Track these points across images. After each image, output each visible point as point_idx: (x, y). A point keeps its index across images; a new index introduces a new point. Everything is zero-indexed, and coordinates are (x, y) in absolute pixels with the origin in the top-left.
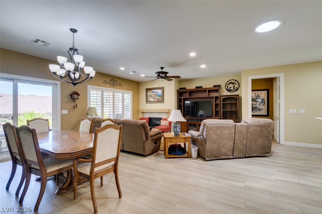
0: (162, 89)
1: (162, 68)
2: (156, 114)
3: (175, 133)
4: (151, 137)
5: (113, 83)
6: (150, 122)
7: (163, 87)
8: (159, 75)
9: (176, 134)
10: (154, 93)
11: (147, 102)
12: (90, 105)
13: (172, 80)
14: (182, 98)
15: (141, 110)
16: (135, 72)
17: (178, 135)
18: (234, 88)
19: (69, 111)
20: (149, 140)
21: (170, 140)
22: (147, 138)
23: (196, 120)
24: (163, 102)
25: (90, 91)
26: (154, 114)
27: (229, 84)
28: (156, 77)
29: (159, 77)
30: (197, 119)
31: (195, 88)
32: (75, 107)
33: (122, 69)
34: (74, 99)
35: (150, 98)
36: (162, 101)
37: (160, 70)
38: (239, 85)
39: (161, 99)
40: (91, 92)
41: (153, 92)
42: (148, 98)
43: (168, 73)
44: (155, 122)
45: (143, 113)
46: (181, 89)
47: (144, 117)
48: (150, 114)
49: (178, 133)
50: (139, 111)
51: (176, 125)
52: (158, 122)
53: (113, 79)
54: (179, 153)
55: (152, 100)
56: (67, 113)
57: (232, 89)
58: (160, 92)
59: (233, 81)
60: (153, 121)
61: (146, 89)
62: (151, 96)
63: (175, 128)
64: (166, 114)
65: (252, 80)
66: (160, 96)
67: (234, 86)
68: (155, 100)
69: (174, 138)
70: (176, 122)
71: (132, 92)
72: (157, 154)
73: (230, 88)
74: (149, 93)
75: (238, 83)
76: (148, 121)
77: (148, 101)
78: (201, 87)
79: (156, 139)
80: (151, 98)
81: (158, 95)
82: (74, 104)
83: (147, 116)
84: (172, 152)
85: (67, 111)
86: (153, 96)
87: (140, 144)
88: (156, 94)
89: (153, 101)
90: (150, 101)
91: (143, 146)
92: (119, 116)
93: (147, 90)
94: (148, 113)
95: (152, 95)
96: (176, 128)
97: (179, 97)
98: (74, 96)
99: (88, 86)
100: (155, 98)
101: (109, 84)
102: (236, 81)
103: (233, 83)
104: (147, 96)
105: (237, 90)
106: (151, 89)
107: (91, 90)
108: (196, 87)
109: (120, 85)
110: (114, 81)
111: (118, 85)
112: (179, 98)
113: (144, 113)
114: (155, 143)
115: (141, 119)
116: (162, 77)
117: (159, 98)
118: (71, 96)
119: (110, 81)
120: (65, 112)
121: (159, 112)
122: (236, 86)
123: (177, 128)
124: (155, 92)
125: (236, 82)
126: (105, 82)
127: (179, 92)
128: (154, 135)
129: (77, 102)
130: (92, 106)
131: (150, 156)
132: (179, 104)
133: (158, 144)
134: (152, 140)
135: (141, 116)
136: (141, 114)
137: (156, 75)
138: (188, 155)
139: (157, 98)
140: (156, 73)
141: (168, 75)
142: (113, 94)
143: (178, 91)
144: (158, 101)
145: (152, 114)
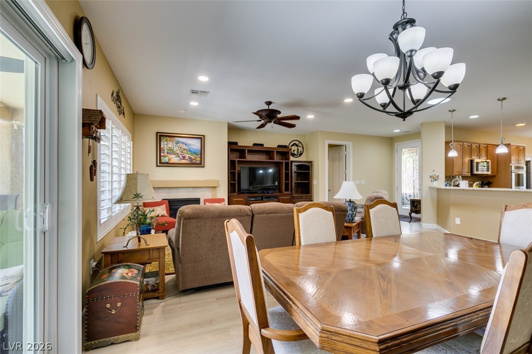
0: (200, 138)
1: (269, 103)
2: (184, 190)
7: (204, 136)
10: (180, 145)
11: (161, 163)
14: (235, 161)
18: (298, 152)
23: (260, 198)
24: (203, 166)
26: (181, 190)
27: (292, 146)
30: (262, 197)
31: (252, 145)
35: (169, 155)
36: (200, 164)
38: (303, 148)
39: (199, 159)
41: (178, 143)
42: (162, 154)
46: (229, 143)
48: (168, 190)
55: (174, 159)
57: (296, 152)
59: (297, 143)
61: (157, 133)
62: (171, 151)
64: (210, 190)
65: (329, 145)
66: (195, 153)
67: (298, 149)
68: (183, 161)
71: (131, 135)
73: (294, 151)
74: (166, 144)
75: (301, 146)
76: (168, 208)
77: (162, 161)
78: (262, 145)
80: (173, 156)
81: (190, 151)
86: (178, 152)
88: (185, 147)
89: (176, 162)
90: (167, 161)
93: (160, 136)
94: (161, 191)
95: (176, 149)
100: (184, 158)
102: (300, 142)
103: (297, 146)
104: (159, 150)
105: (301, 155)
106: (170, 136)
108: (255, 145)
112: (231, 161)
117: (193, 157)
121: (195, 187)
122: (300, 149)
124: (183, 143)
125: (300, 145)
132: (229, 171)
139: (187, 156)
144: (192, 164)
145: (172, 190)
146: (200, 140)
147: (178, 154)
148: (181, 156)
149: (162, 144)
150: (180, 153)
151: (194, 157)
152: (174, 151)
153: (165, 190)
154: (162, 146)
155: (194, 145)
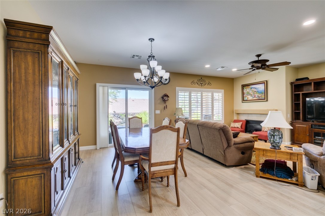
0: (264, 83)
1: (259, 56)
2: (255, 115)
3: (271, 144)
4: (234, 144)
5: (201, 83)
6: (248, 126)
7: (267, 81)
8: (253, 66)
9: (273, 146)
10: (253, 89)
11: (244, 101)
12: (178, 105)
13: (277, 69)
14: (299, 94)
15: (235, 110)
16: (223, 67)
17: (277, 148)
19: (161, 112)
20: (233, 148)
21: (262, 153)
22: (229, 146)
24: (267, 101)
25: (178, 93)
26: (253, 115)
28: (250, 69)
29: (254, 69)
32: (165, 108)
33: (207, 66)
34: (165, 101)
35: (247, 96)
36: (265, 99)
37: (256, 59)
39: (264, 96)
40: (180, 94)
41: (251, 88)
42: (244, 96)
43: (268, 61)
44: (255, 126)
45: (238, 114)
46: (297, 80)
47: (240, 119)
48: (247, 115)
49: (276, 145)
50: (233, 112)
51: (274, 132)
52: (258, 127)
53: (201, 78)
54: (280, 174)
55: (250, 98)
56: (159, 113)
58: (261, 87)
60: (253, 125)
61: (242, 85)
62: (248, 94)
63: (271, 137)
66: (261, 93)
68: (255, 99)
69: (270, 150)
70: (273, 129)
71: (223, 90)
72: (245, 168)
74: (246, 90)
76: (244, 124)
77: (245, 99)
79: (243, 147)
80: (249, 96)
81: (258, 92)
82: (164, 105)
83: (244, 118)
84: (268, 171)
85: (159, 111)
86: (252, 94)
87: (220, 151)
88: (255, 90)
90: (247, 99)
91: (223, 154)
92: (208, 117)
93: (244, 86)
94: (244, 115)
95: (251, 92)
96: (274, 137)
97: (295, 92)
98: (165, 98)
99: (177, 88)
100: (255, 96)
101: (196, 84)
104: (243, 94)
106: (248, 85)
107: (180, 92)
109: (209, 84)
110: (202, 81)
111: (206, 84)
112: (295, 94)
113: (240, 115)
114: (243, 153)
115: (235, 121)
116: (258, 68)
118: (163, 98)
119: (198, 81)
120: (158, 112)
121: (260, 114)
123: (276, 138)
124: (254, 88)
126: (193, 83)
127: (294, 85)
128: (240, 142)
129: (167, 103)
130: (180, 106)
131: (234, 167)
132: (294, 102)
133: (246, 155)
134: (238, 149)
135: (235, 118)
136: (236, 115)
137: (250, 66)
138: (297, 181)
139: (257, 95)
140: (249, 64)
141: (268, 63)
142: (202, 94)
143: (292, 84)
144: (259, 100)
145: (250, 115)
146: (264, 84)
147: (252, 95)
148: (253, 96)
149: (244, 90)
150: (253, 94)
151: (261, 95)
152: (250, 93)
153: (246, 115)
154: (244, 92)
155: (260, 88)
